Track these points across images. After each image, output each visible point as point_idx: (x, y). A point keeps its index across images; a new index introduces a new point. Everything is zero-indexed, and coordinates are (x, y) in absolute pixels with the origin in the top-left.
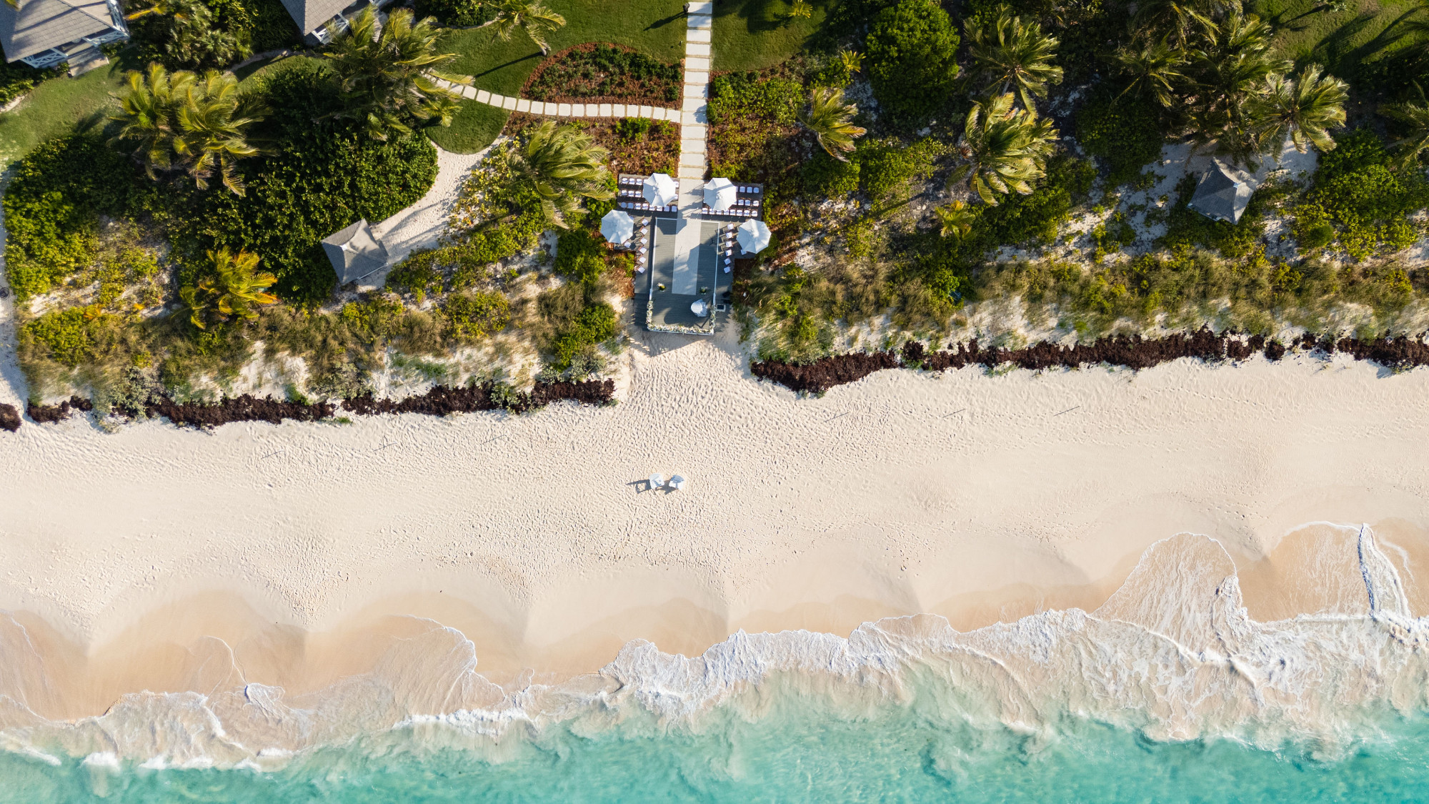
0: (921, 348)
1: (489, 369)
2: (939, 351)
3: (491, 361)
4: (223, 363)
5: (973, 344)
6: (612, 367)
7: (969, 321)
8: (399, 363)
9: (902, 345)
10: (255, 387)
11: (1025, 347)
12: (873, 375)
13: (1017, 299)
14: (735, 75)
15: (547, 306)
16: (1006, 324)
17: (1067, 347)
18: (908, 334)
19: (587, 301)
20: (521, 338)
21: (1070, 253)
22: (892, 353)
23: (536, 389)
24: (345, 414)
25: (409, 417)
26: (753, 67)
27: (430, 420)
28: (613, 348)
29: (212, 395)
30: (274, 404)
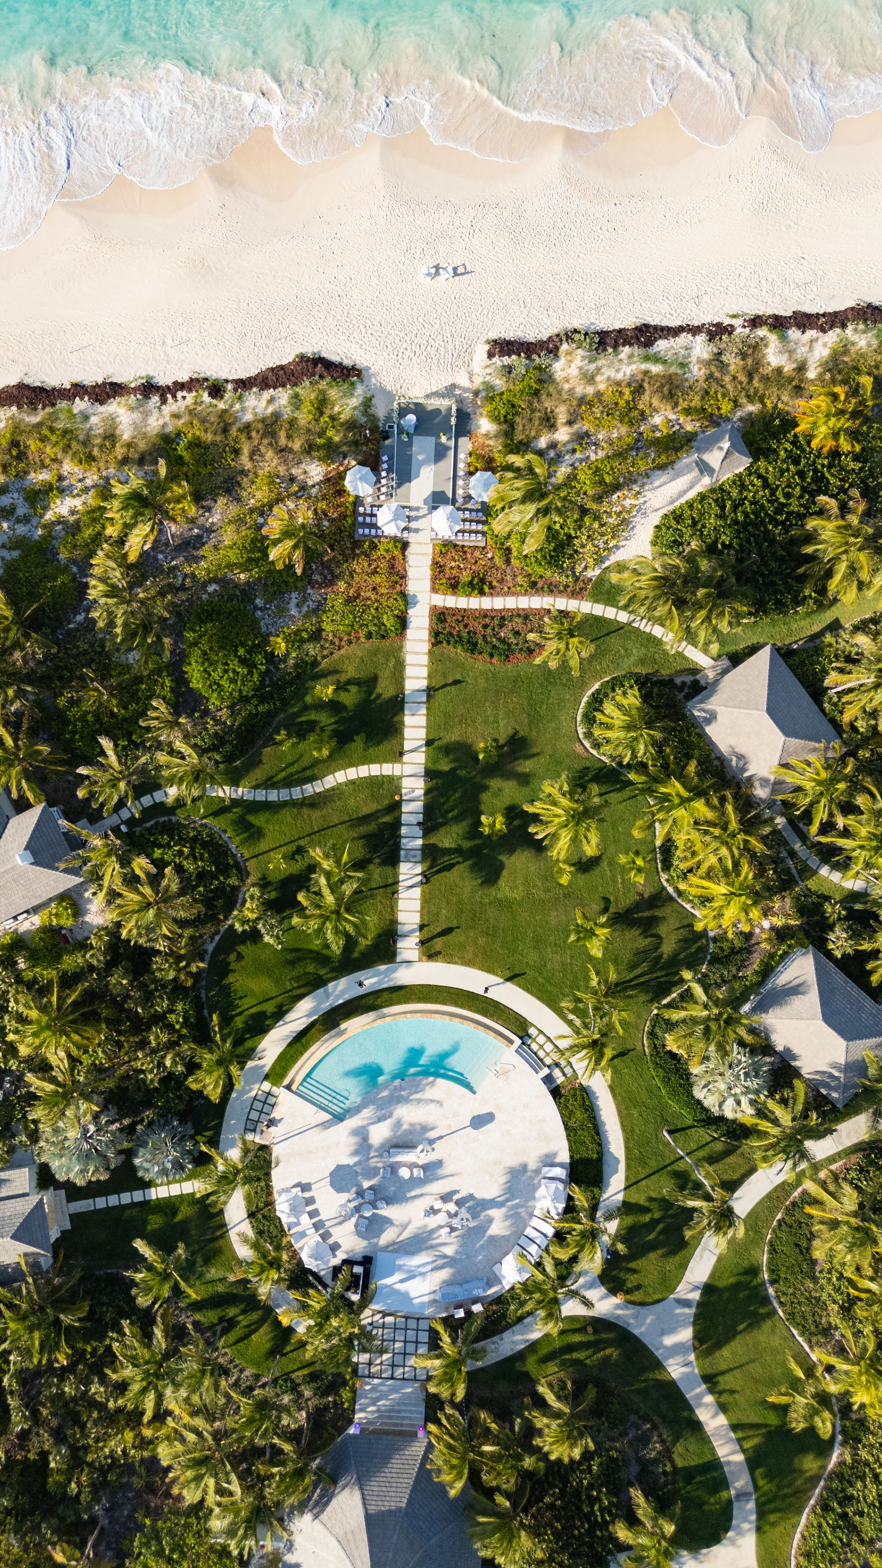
0: (210, 394)
1: (600, 363)
2: (194, 394)
3: (598, 369)
4: (846, 359)
5: (164, 401)
6: (488, 371)
7: (167, 419)
8: (682, 365)
9: (227, 396)
10: (817, 340)
11: (118, 399)
12: (253, 372)
13: (126, 437)
14: (383, 637)
15: (548, 420)
16: (136, 416)
17: (82, 399)
18: (221, 406)
19: (512, 425)
20: (571, 391)
21: (80, 481)
22: (235, 390)
23: (557, 348)
24: (734, 322)
25: (674, 323)
26: (368, 645)
27: (655, 320)
28: (489, 387)
29: (856, 330)
30: (798, 326)
